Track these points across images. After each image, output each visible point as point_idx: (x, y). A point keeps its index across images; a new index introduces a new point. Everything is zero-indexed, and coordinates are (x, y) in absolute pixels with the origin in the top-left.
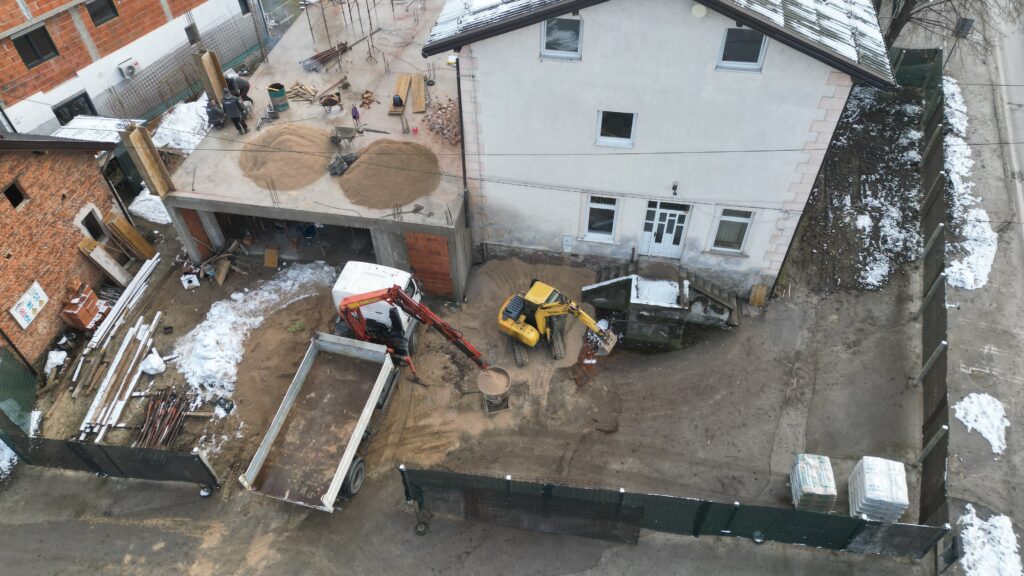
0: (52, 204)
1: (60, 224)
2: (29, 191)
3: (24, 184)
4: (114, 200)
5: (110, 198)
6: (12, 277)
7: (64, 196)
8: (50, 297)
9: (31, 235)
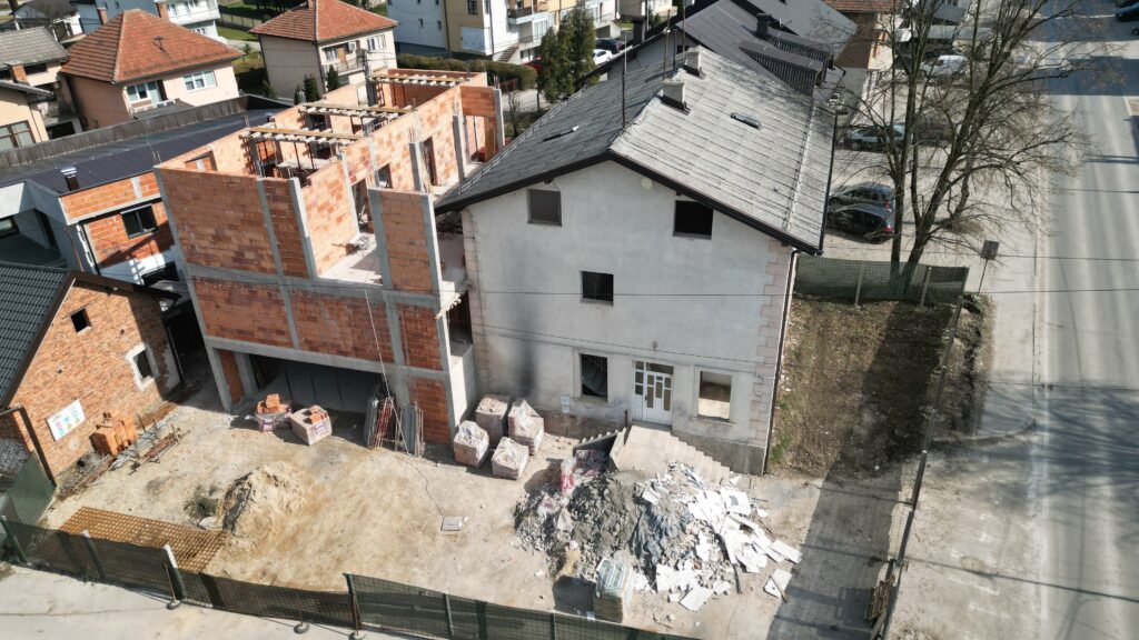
0: (110, 336)
1: (113, 355)
2: (92, 320)
3: (90, 313)
4: (168, 346)
5: (165, 343)
6: (58, 391)
7: (123, 331)
8: (88, 418)
9: (85, 358)
